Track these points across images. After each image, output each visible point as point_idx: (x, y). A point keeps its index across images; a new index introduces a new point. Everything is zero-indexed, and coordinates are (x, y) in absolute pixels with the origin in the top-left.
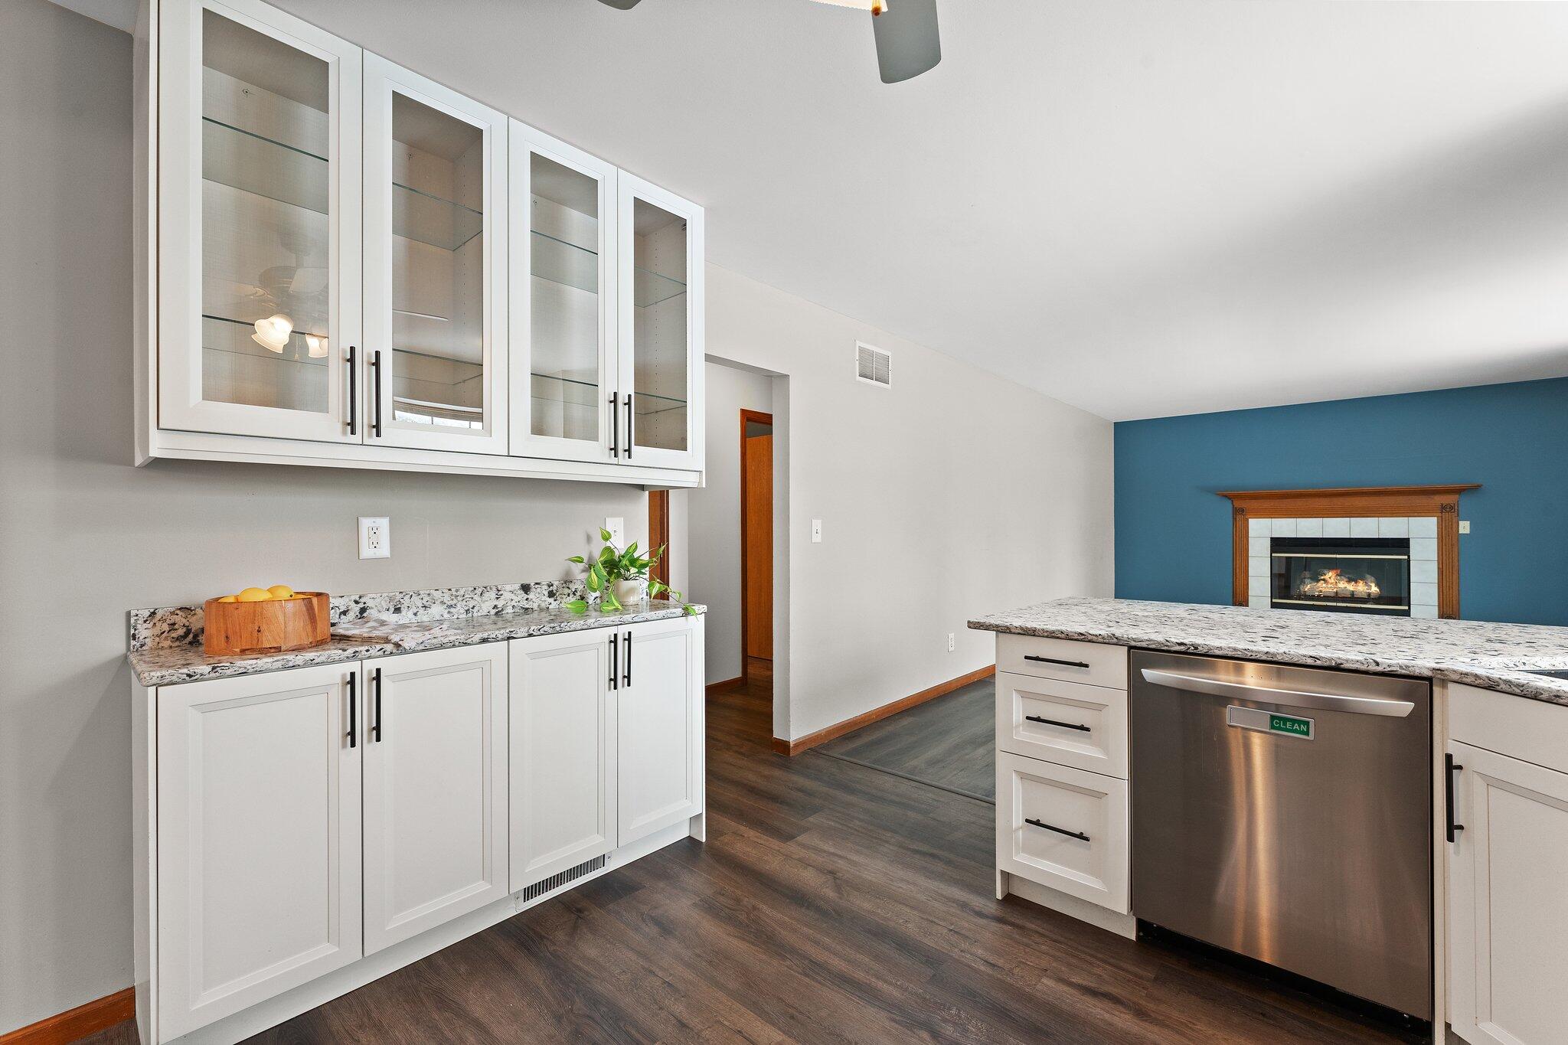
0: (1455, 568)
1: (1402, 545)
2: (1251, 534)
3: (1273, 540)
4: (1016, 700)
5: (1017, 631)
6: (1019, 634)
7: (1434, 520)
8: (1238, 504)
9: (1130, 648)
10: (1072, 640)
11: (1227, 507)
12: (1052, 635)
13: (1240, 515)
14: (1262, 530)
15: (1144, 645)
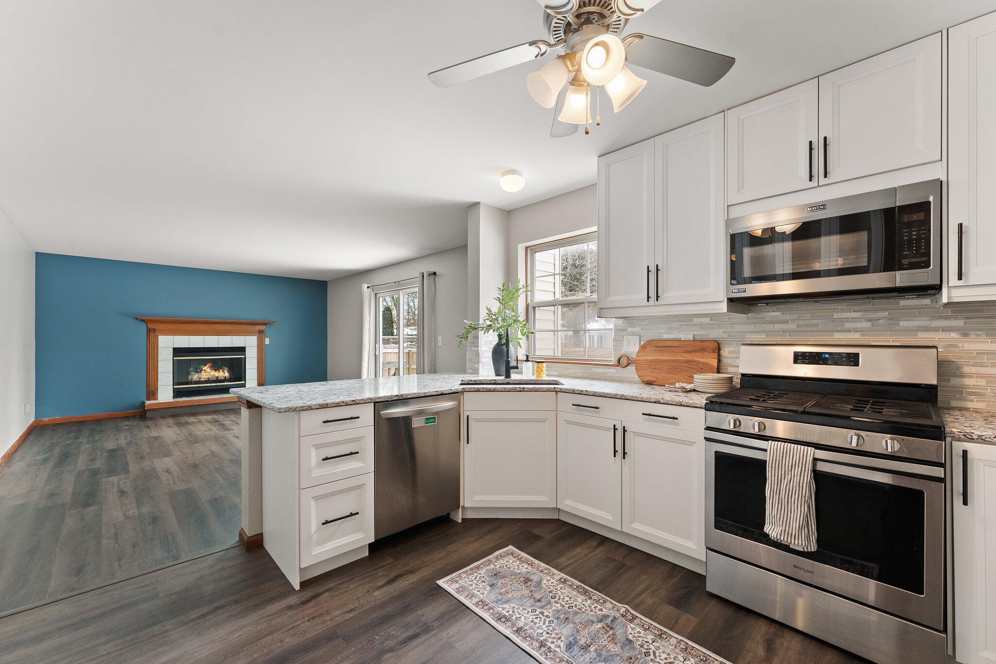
0: (264, 361)
1: (242, 350)
2: (160, 345)
3: (174, 349)
4: (313, 452)
5: (316, 407)
6: (317, 408)
7: (255, 338)
8: (151, 326)
9: (375, 403)
10: (349, 405)
11: (143, 327)
12: (338, 405)
13: (151, 334)
14: (167, 343)
15: (382, 400)
